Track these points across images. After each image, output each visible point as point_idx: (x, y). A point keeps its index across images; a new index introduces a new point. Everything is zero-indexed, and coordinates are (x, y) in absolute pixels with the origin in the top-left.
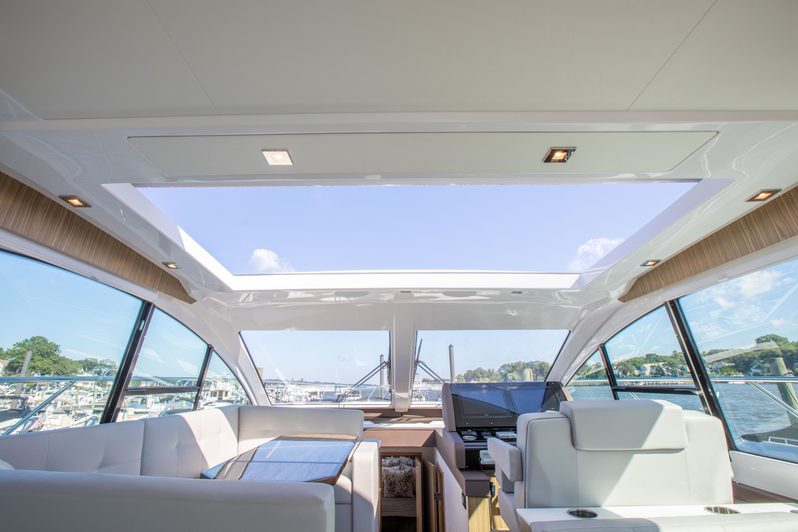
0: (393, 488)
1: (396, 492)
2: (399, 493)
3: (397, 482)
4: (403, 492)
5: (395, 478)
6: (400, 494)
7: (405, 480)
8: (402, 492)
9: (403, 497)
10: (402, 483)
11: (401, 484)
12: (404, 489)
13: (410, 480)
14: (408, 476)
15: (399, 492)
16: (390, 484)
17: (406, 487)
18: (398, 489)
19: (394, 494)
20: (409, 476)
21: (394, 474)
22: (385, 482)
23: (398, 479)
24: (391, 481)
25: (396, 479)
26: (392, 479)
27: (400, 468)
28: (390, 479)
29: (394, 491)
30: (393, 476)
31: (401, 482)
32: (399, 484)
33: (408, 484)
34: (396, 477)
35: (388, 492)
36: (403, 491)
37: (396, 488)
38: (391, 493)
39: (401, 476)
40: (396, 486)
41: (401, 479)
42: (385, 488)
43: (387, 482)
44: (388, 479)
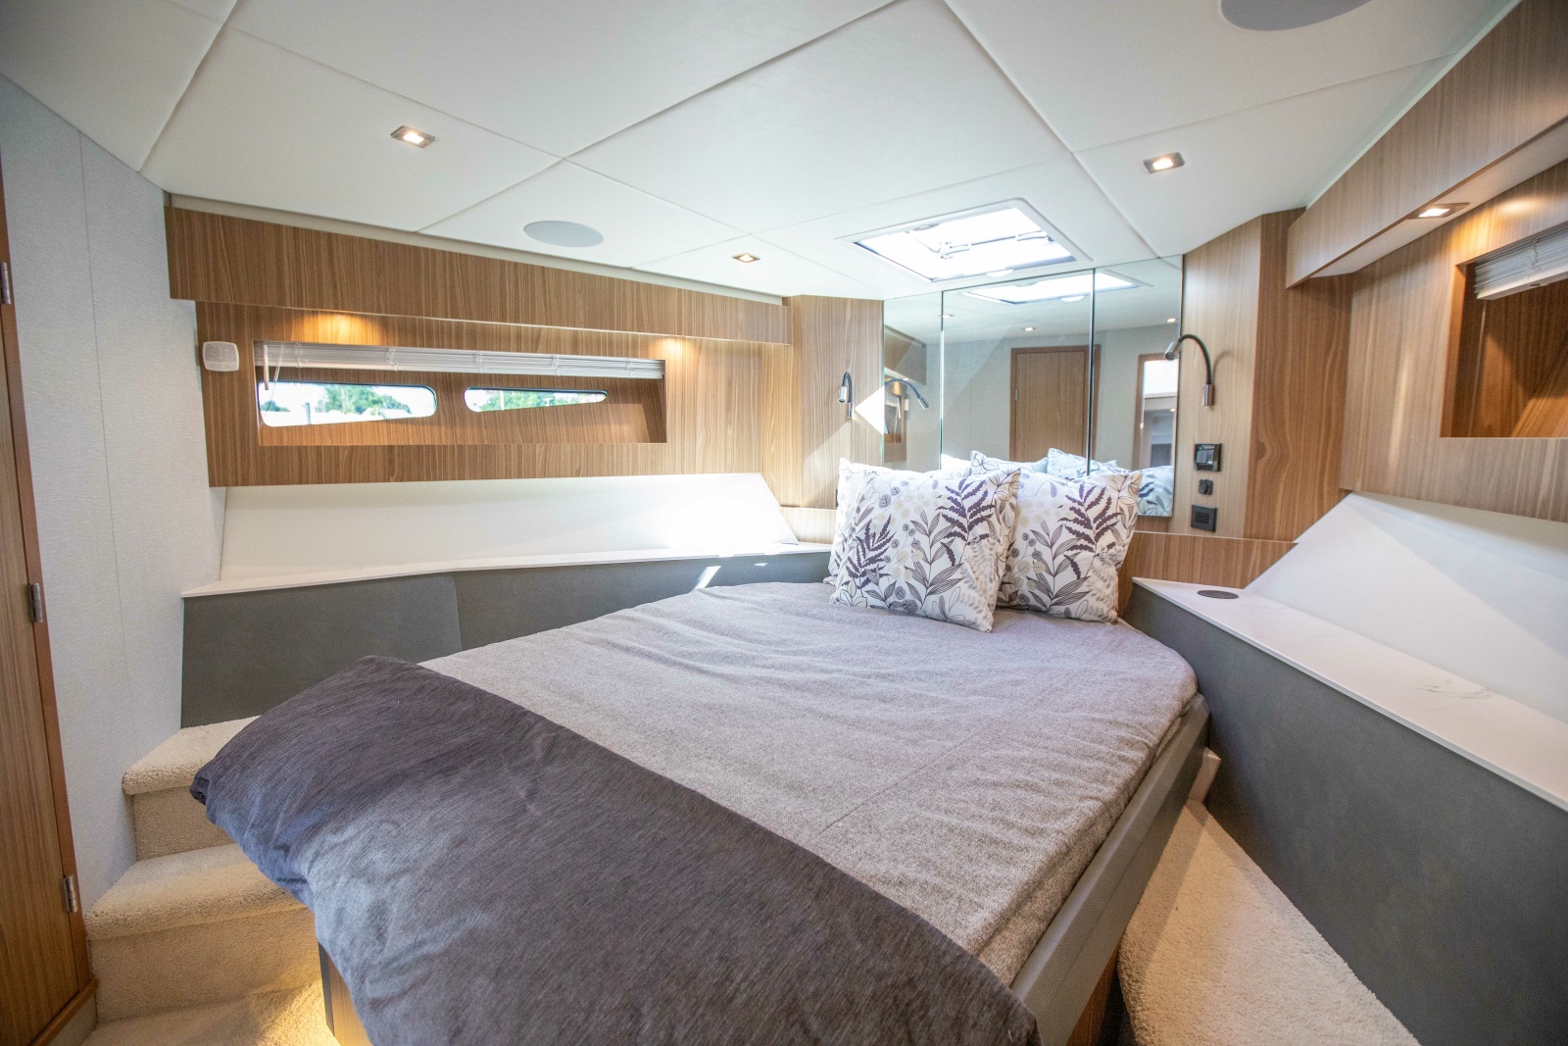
0: (873, 560)
1: (884, 583)
2: (900, 592)
3: (896, 529)
4: (922, 590)
5: (890, 510)
6: (909, 596)
7: (943, 524)
8: (913, 582)
9: (924, 613)
10: (924, 541)
11: (916, 544)
12: (933, 572)
13: (981, 529)
15: (901, 583)
16: (866, 540)
17: (944, 562)
18: (897, 569)
19: (872, 593)
20: (977, 507)
21: (896, 491)
23: (906, 513)
24: (869, 527)
26: (877, 511)
28: (867, 512)
31: (918, 536)
32: (906, 542)
33: (958, 545)
34: (899, 505)
35: (847, 578)
36: (924, 580)
37: (888, 559)
38: (859, 581)
39: (927, 503)
40: (891, 552)
41: (924, 516)
42: (844, 556)
43: (853, 530)
44: (862, 512)
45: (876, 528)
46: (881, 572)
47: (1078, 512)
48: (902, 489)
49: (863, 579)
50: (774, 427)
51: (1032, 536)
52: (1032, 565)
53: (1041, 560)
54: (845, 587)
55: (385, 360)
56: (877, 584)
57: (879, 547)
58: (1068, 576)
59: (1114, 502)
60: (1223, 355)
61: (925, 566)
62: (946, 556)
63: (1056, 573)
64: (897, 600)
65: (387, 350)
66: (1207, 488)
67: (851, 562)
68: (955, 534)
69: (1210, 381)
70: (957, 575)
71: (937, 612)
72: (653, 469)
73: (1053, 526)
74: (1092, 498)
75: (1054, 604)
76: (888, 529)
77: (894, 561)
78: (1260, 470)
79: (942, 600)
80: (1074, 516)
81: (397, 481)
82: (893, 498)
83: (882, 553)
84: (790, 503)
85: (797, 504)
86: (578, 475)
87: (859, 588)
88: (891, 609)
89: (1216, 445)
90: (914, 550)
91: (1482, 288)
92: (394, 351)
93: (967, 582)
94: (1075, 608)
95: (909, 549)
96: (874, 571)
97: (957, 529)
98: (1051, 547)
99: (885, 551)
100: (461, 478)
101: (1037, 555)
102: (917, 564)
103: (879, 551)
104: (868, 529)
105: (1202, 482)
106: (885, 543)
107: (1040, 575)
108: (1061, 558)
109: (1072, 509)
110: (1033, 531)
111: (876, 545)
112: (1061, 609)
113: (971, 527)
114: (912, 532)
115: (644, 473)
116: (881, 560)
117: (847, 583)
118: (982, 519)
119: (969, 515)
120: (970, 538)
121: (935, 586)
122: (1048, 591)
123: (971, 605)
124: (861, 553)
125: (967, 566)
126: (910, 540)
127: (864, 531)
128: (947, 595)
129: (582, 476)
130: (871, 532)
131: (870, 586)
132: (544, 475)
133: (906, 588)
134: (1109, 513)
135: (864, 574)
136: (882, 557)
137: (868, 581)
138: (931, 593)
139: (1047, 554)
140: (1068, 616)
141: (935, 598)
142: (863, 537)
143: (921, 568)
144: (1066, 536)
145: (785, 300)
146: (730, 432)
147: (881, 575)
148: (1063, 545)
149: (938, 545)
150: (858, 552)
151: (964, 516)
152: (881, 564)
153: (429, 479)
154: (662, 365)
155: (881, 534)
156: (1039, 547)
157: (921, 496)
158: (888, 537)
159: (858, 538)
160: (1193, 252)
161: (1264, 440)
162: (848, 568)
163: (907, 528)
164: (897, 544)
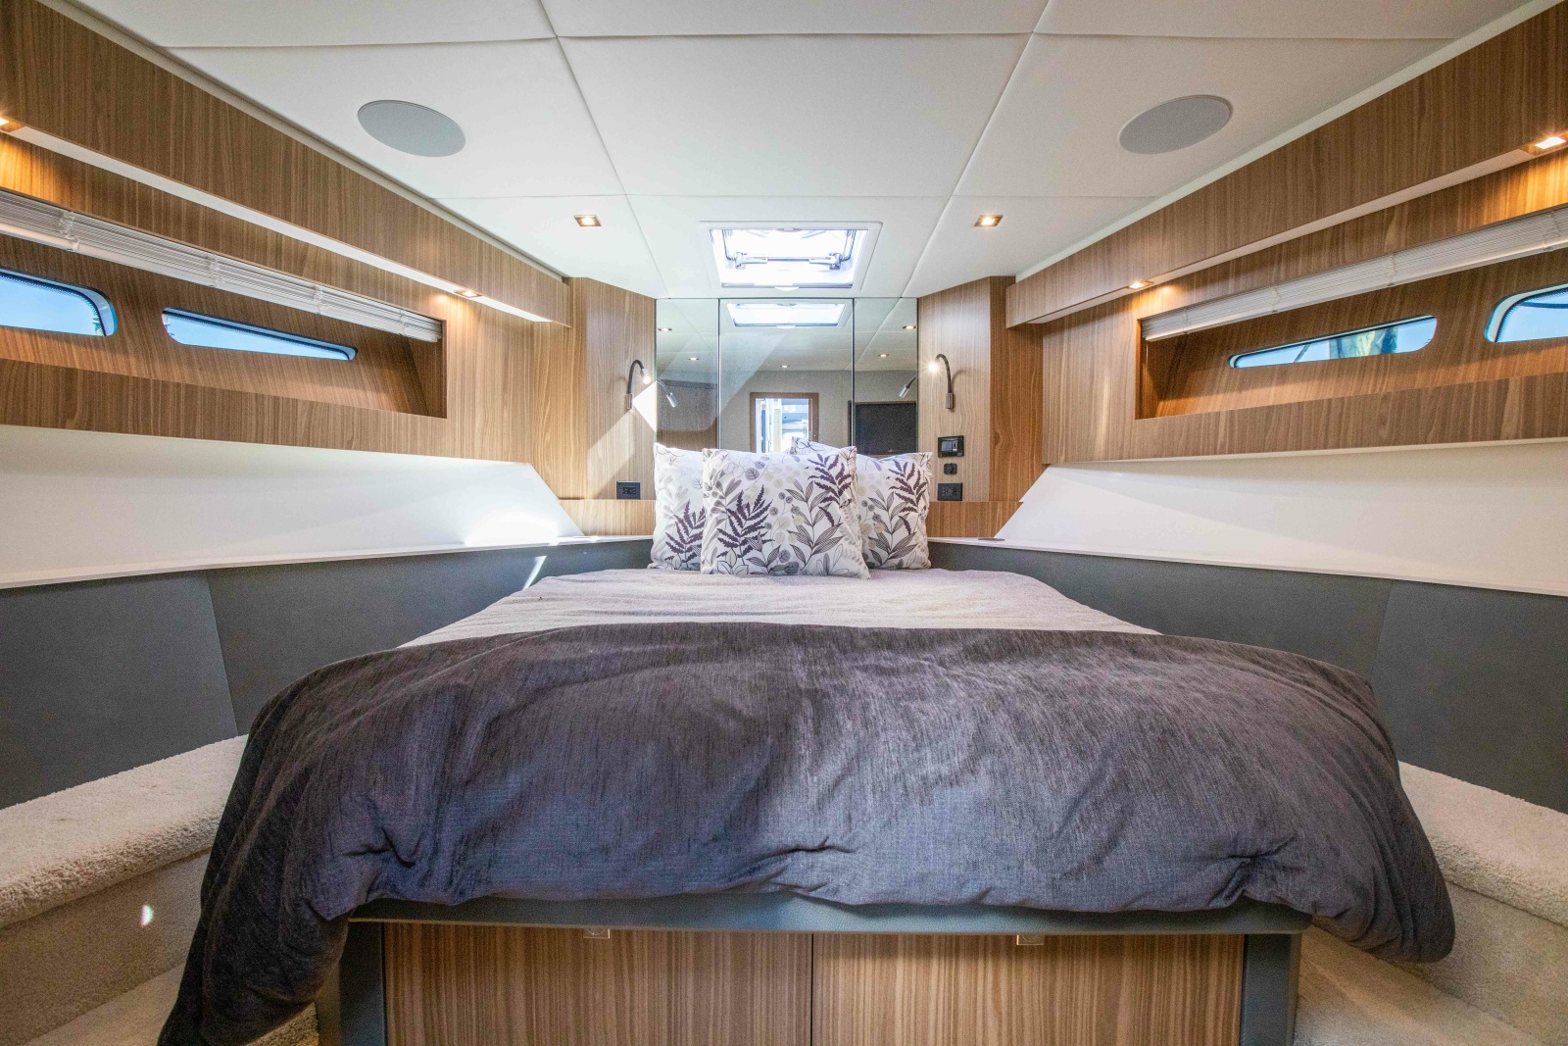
0: (752, 528)
1: (768, 549)
2: (785, 555)
3: (772, 498)
4: (806, 550)
5: (760, 483)
6: (793, 558)
7: (817, 491)
8: (798, 544)
9: (805, 573)
10: (803, 507)
11: (795, 510)
12: (816, 533)
13: (846, 494)
14: (834, 472)
15: (786, 546)
16: (739, 511)
17: (824, 525)
19: (755, 560)
20: (841, 476)
23: (779, 483)
24: (739, 498)
26: (747, 483)
28: (733, 486)
29: (760, 543)
31: (796, 502)
32: (784, 509)
33: (834, 508)
34: (770, 477)
35: (722, 548)
36: (809, 541)
37: (769, 526)
38: (737, 551)
39: (796, 474)
40: (770, 519)
41: (797, 485)
42: (709, 530)
43: (718, 503)
44: (725, 486)
45: (750, 498)
46: (763, 538)
47: (902, 481)
48: (766, 463)
49: (743, 548)
50: (549, 415)
51: (870, 503)
52: (873, 527)
53: (881, 521)
54: (722, 558)
55: (56, 230)
56: (760, 550)
57: (757, 516)
58: (902, 533)
59: (922, 473)
60: (960, 372)
61: (809, 529)
62: (825, 518)
63: (894, 531)
64: (780, 563)
65: (60, 215)
66: (951, 470)
67: (725, 533)
68: (831, 499)
69: (950, 390)
70: (837, 534)
71: (821, 568)
72: (432, 449)
73: (886, 493)
74: (908, 471)
75: (891, 558)
76: (763, 499)
77: (775, 527)
78: (997, 451)
79: (827, 558)
80: (900, 485)
81: (79, 428)
82: (761, 471)
83: (762, 521)
84: (571, 495)
85: (580, 495)
86: (349, 448)
87: (739, 556)
88: (772, 572)
89: (959, 437)
90: (795, 515)
91: (1148, 334)
92: (71, 219)
93: (846, 539)
94: (906, 559)
95: (789, 515)
96: (756, 538)
97: (831, 494)
98: (888, 510)
99: (765, 518)
100: (189, 434)
101: (877, 518)
102: (800, 527)
103: (758, 519)
104: (740, 501)
105: (946, 465)
106: (762, 512)
107: (880, 535)
108: (896, 519)
109: (897, 479)
110: (871, 499)
111: (753, 514)
112: (896, 561)
113: (841, 492)
114: (789, 500)
115: (424, 453)
116: (762, 527)
117: (725, 554)
118: (846, 486)
119: (837, 482)
120: (841, 503)
121: (818, 547)
122: (886, 547)
123: (853, 558)
124: (736, 524)
125: (845, 525)
126: (789, 506)
127: (736, 502)
128: (832, 552)
129: (355, 449)
130: (744, 503)
131: (753, 554)
132: (308, 442)
133: (791, 551)
134: (921, 482)
135: (744, 542)
136: (763, 524)
137: (750, 549)
138: (816, 552)
139: (885, 516)
140: (899, 567)
141: (820, 556)
142: (734, 508)
143: (804, 530)
144: (897, 501)
145: (566, 280)
146: (506, 415)
147: (764, 542)
148: (896, 507)
149: (816, 510)
150: (732, 523)
151: (835, 484)
152: (763, 531)
153: (136, 431)
154: (440, 326)
155: (756, 504)
156: (878, 511)
157: (789, 468)
158: (764, 506)
159: (729, 510)
160: (926, 297)
161: (999, 431)
162: (721, 540)
163: (782, 496)
164: (775, 512)
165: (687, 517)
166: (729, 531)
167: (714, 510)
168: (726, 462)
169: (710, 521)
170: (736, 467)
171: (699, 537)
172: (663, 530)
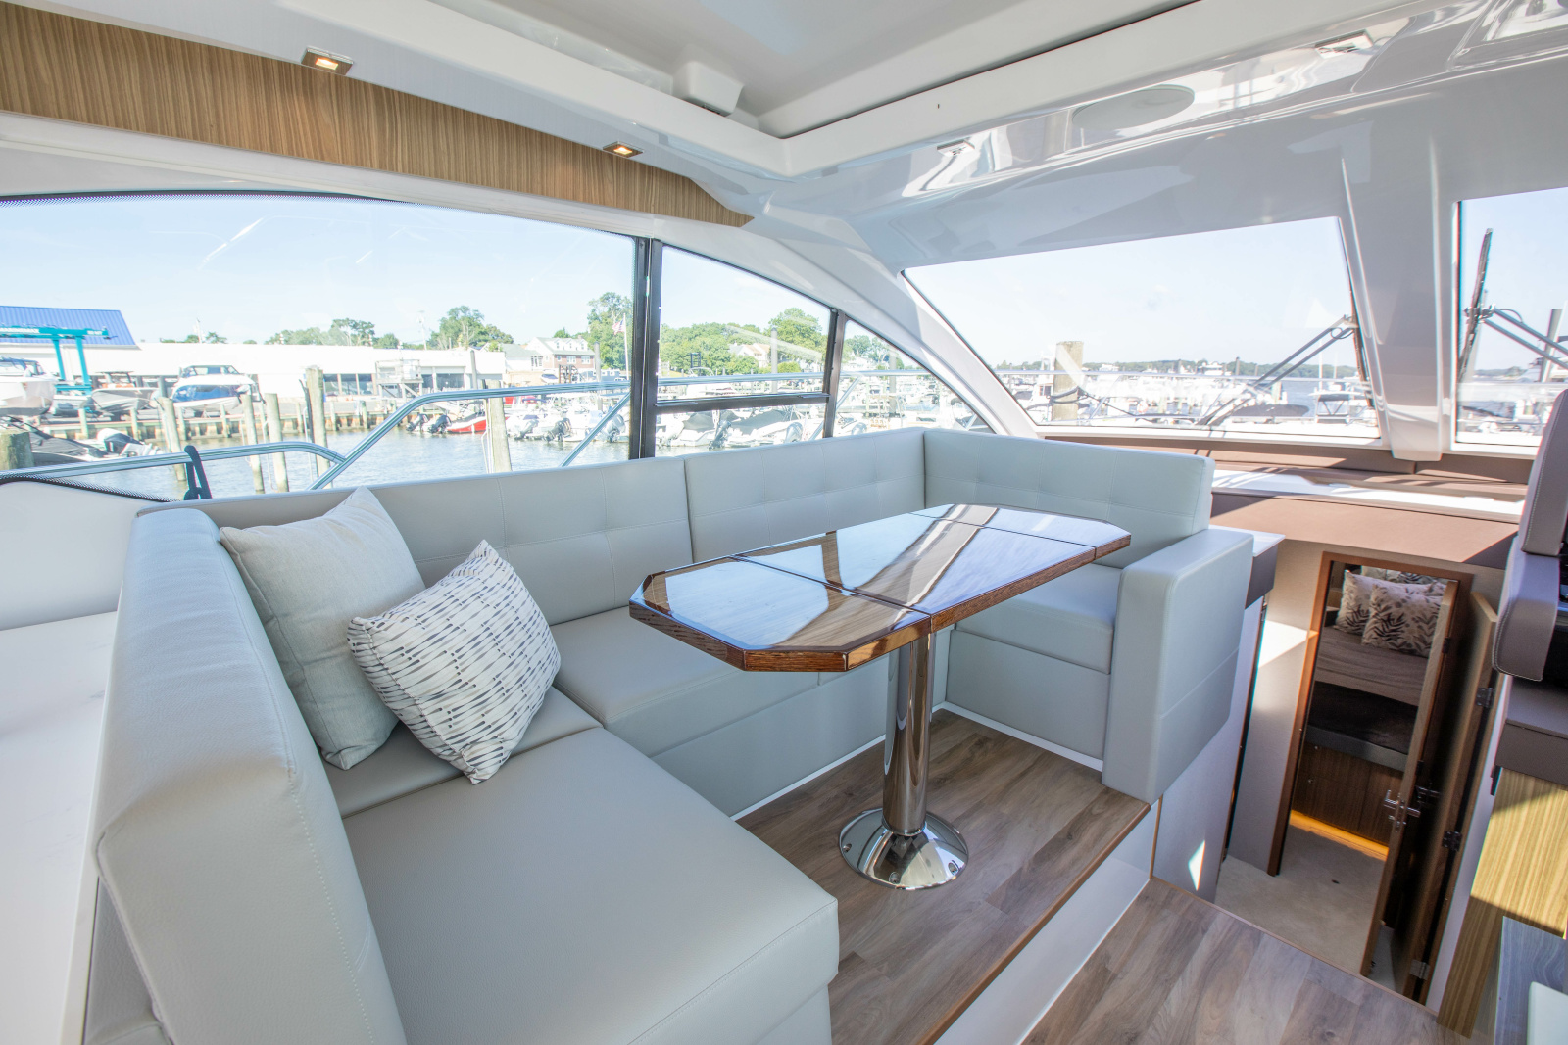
0: (1394, 630)
1: (1400, 641)
3: (1408, 619)
6: (1414, 647)
11: (1420, 627)
15: (1411, 641)
16: (1388, 620)
21: (1404, 601)
22: (1373, 612)
23: (1413, 613)
24: (1389, 615)
25: (1407, 613)
27: (1431, 589)
29: (1396, 637)
30: (1399, 605)
31: (1421, 623)
32: (1414, 626)
34: (1408, 608)
35: (1375, 635)
37: (1403, 631)
38: (1383, 638)
39: (1425, 610)
40: (1404, 628)
41: (1424, 615)
42: (1369, 625)
43: (1376, 614)
44: (1382, 607)
49: (1387, 638)
57: (1398, 625)
67: (1378, 629)
87: (1382, 641)
88: (1402, 652)
95: (1416, 629)
111: (1396, 624)
124: (1385, 626)
131: (1391, 641)
135: (1388, 635)
142: (1385, 618)
150: (1383, 625)
157: (1421, 606)
162: (1375, 631)
163: (1414, 619)
164: (1408, 625)
165: (1359, 611)
166: (1381, 628)
167: (1374, 617)
168: (1385, 595)
169: (1372, 620)
170: (1390, 599)
171: (1365, 621)
172: (1343, 613)
